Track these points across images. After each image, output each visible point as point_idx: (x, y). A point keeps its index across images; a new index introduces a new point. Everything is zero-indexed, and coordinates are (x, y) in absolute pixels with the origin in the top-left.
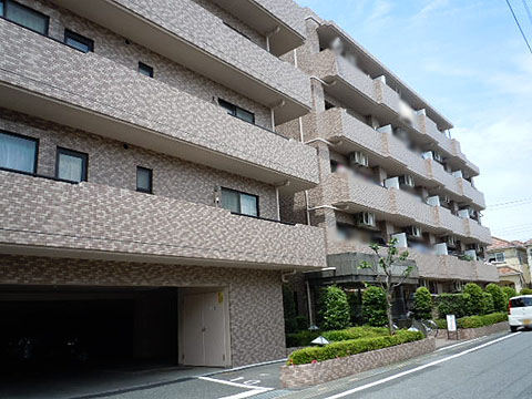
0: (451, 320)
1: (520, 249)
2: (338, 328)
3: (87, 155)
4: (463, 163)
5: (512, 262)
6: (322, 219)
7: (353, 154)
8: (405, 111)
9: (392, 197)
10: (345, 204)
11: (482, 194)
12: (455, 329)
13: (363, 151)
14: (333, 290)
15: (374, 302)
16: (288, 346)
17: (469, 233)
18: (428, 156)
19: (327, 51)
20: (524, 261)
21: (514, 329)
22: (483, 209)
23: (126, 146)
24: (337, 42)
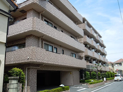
0: (105, 79)
1: (112, 64)
2: (88, 79)
3: (57, 48)
4: (104, 45)
5: (110, 67)
6: (83, 58)
7: (87, 44)
8: (95, 35)
9: (94, 53)
10: (87, 55)
11: (106, 52)
12: (105, 80)
13: (89, 44)
14: (87, 72)
15: (94, 75)
16: (80, 83)
17: (104, 61)
18: (98, 44)
19: (84, 23)
20: (113, 67)
21: (115, 81)
22: (106, 55)
23: (61, 46)
24: (86, 22)
